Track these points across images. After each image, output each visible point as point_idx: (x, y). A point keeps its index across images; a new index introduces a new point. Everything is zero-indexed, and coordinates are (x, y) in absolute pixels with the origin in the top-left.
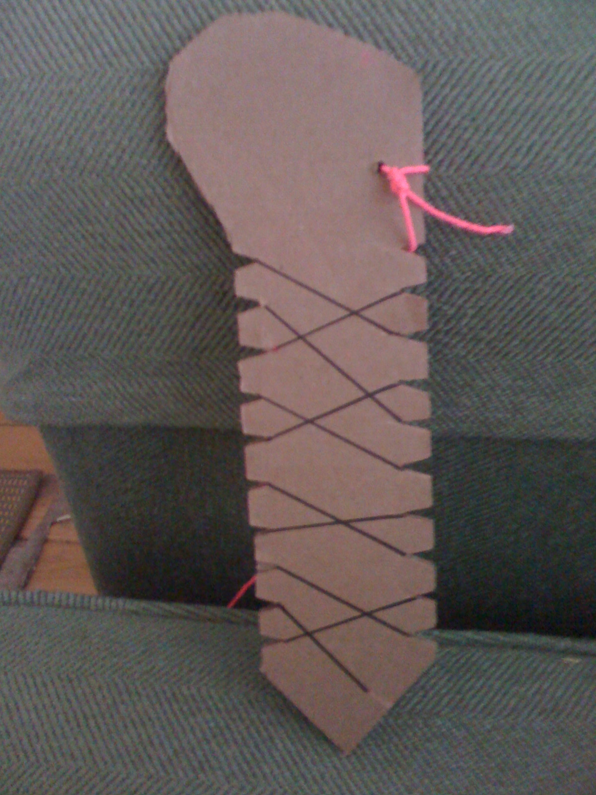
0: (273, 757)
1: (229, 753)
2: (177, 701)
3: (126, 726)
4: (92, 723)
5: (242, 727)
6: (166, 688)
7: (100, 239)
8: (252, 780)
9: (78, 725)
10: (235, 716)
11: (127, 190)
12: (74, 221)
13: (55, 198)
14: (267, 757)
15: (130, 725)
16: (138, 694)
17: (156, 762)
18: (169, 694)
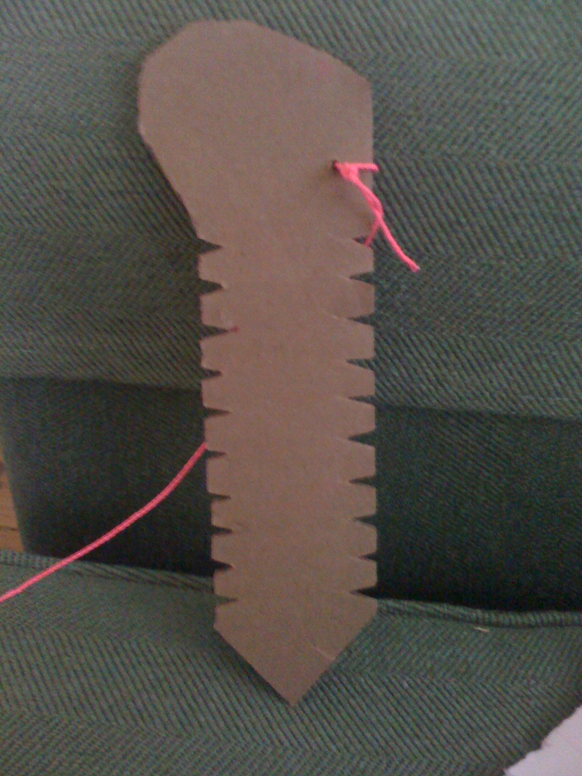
0: (208, 707)
1: (167, 703)
2: (118, 654)
3: (68, 676)
4: (36, 672)
5: (180, 680)
6: (108, 642)
7: (64, 196)
8: (189, 728)
9: (23, 674)
10: (173, 669)
11: (95, 151)
12: (42, 176)
13: (25, 154)
14: (204, 707)
15: (72, 674)
16: (81, 647)
17: (98, 710)
18: (111, 648)
